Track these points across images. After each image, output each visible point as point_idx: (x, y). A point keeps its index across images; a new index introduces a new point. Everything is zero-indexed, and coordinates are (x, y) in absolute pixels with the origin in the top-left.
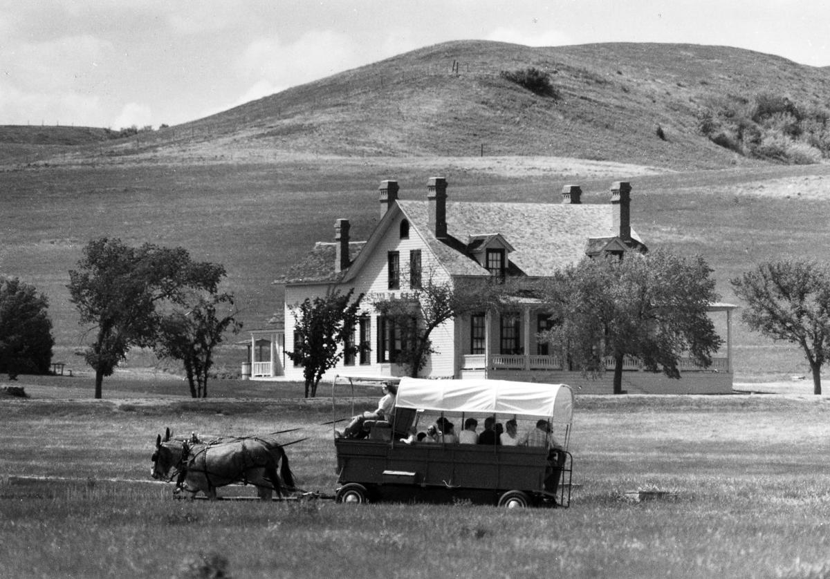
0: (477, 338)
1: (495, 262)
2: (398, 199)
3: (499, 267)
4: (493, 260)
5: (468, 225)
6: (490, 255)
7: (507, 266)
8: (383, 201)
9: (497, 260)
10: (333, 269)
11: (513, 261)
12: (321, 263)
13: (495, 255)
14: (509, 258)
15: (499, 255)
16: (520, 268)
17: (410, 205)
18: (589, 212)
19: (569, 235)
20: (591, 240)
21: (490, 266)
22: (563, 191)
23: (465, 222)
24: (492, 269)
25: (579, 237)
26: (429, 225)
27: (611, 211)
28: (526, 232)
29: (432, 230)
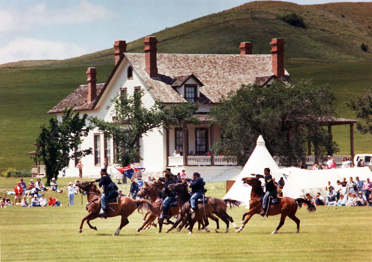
0: (179, 146)
1: (190, 94)
2: (126, 52)
3: (193, 96)
4: (189, 92)
5: (173, 69)
6: (187, 89)
7: (198, 96)
8: (116, 54)
9: (192, 92)
10: (86, 101)
11: (202, 92)
12: (80, 98)
13: (190, 89)
14: (200, 90)
15: (193, 89)
16: (208, 97)
17: (134, 56)
18: (257, 59)
19: (242, 75)
20: (257, 78)
21: (187, 96)
22: (240, 47)
23: (171, 68)
24: (189, 98)
25: (249, 76)
26: (146, 69)
27: (272, 59)
28: (213, 74)
29: (148, 73)
